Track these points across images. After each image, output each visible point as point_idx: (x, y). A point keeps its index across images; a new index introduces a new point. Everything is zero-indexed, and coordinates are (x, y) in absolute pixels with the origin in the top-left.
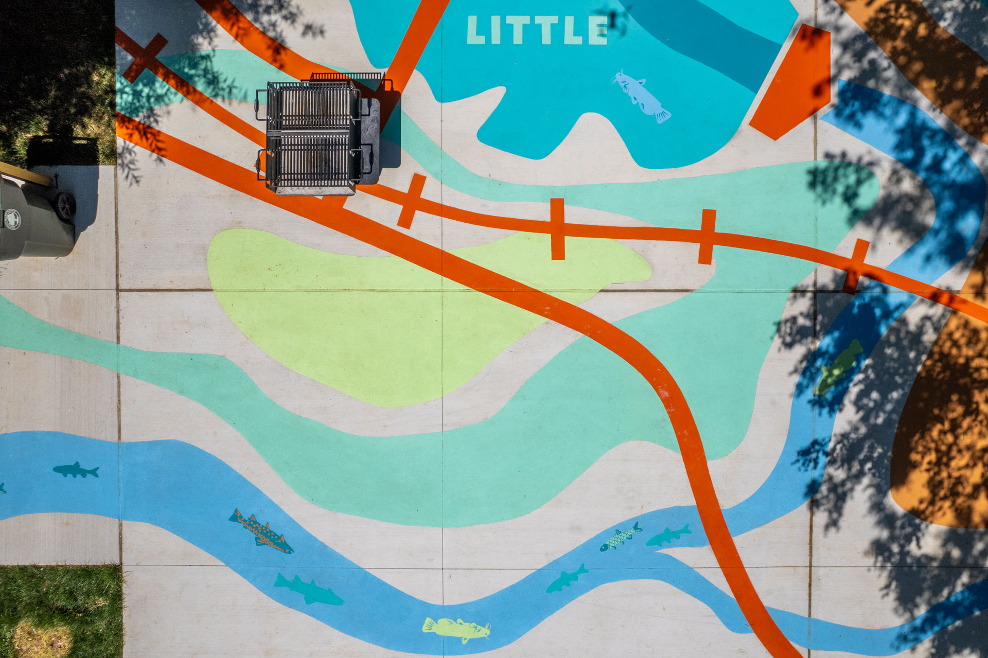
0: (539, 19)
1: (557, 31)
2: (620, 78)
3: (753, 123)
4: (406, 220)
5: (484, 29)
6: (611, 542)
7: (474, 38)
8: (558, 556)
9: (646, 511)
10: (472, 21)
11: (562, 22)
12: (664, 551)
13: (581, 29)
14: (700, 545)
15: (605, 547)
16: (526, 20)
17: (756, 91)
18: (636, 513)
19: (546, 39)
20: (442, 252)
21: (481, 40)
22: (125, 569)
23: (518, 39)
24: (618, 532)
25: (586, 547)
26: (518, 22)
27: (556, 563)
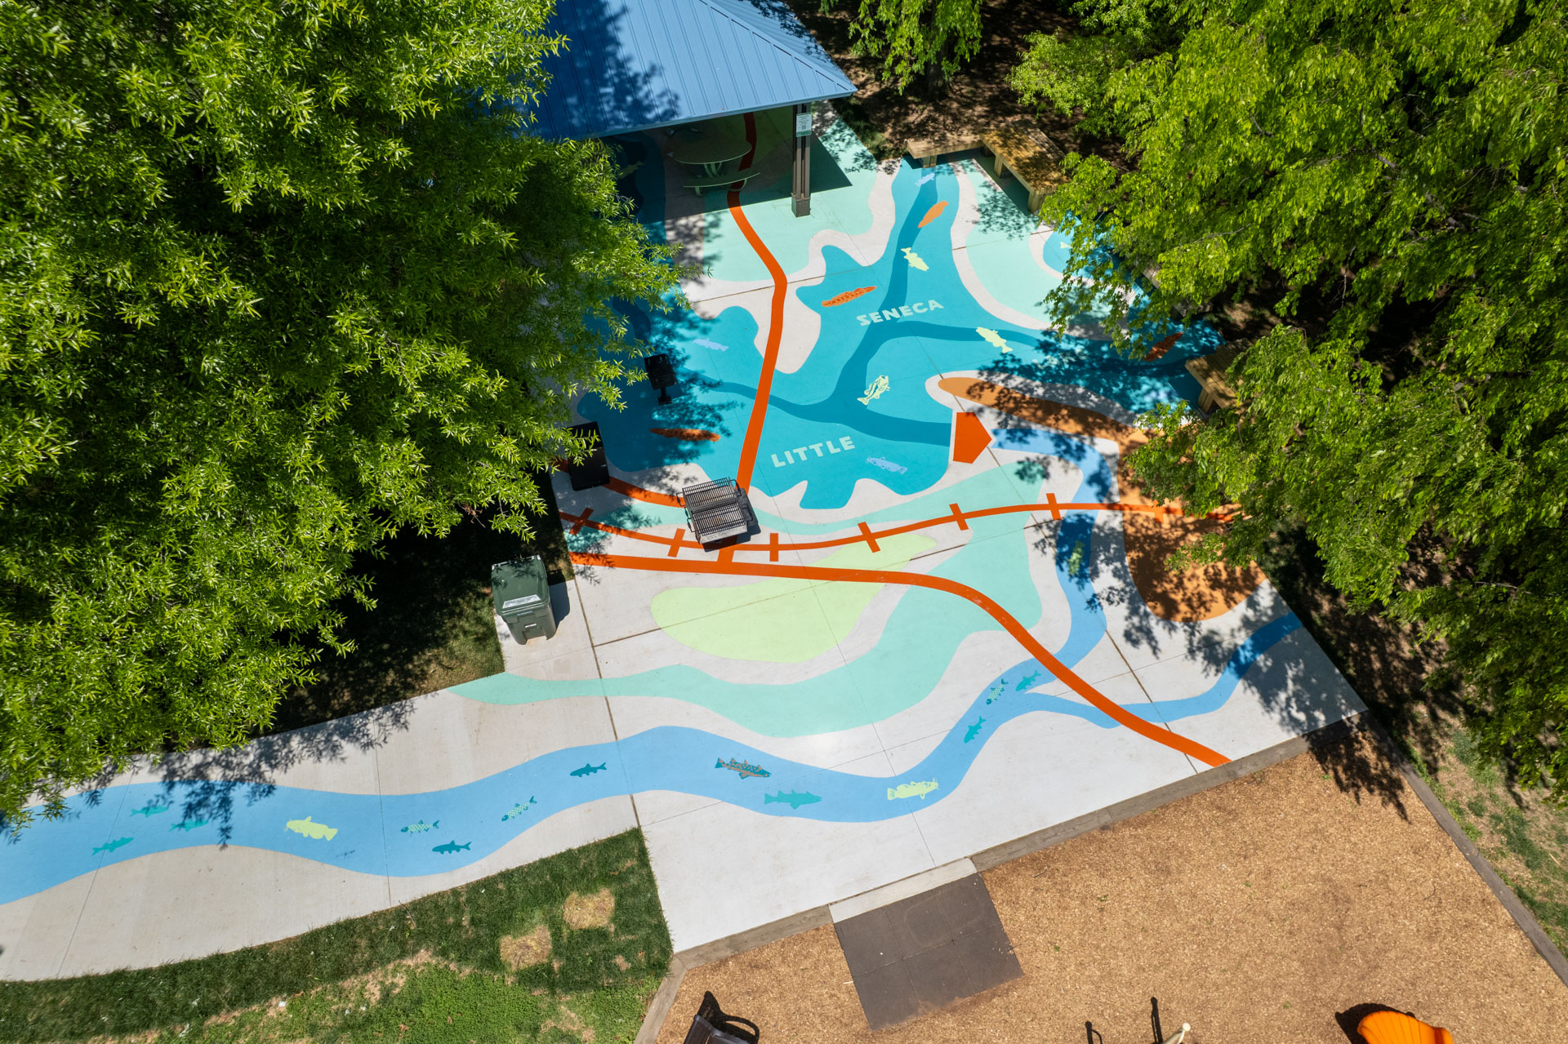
0: (811, 447)
1: (825, 449)
2: (870, 460)
3: (955, 459)
4: (774, 557)
5: (782, 458)
6: (992, 696)
7: (777, 464)
8: (961, 716)
9: (1004, 671)
10: (774, 457)
11: (825, 445)
12: (1030, 691)
13: (837, 445)
14: (1051, 680)
15: (989, 702)
16: (805, 449)
17: (948, 444)
18: (997, 675)
19: (820, 454)
20: (804, 568)
21: (783, 464)
22: (643, 829)
23: (804, 457)
24: (993, 689)
25: (976, 705)
26: (801, 451)
27: (961, 721)
